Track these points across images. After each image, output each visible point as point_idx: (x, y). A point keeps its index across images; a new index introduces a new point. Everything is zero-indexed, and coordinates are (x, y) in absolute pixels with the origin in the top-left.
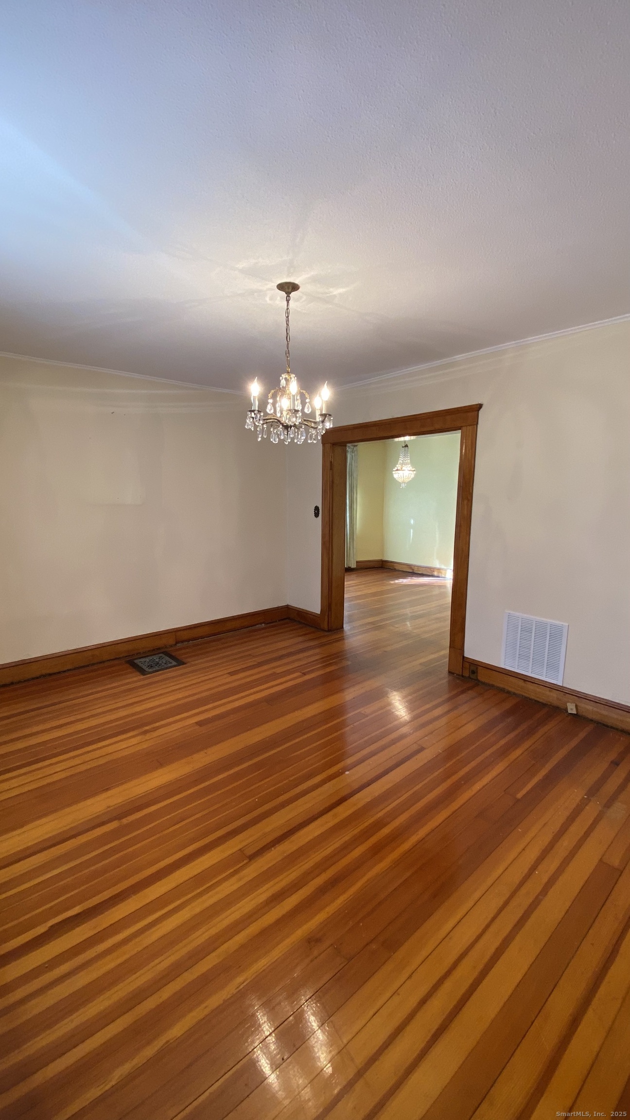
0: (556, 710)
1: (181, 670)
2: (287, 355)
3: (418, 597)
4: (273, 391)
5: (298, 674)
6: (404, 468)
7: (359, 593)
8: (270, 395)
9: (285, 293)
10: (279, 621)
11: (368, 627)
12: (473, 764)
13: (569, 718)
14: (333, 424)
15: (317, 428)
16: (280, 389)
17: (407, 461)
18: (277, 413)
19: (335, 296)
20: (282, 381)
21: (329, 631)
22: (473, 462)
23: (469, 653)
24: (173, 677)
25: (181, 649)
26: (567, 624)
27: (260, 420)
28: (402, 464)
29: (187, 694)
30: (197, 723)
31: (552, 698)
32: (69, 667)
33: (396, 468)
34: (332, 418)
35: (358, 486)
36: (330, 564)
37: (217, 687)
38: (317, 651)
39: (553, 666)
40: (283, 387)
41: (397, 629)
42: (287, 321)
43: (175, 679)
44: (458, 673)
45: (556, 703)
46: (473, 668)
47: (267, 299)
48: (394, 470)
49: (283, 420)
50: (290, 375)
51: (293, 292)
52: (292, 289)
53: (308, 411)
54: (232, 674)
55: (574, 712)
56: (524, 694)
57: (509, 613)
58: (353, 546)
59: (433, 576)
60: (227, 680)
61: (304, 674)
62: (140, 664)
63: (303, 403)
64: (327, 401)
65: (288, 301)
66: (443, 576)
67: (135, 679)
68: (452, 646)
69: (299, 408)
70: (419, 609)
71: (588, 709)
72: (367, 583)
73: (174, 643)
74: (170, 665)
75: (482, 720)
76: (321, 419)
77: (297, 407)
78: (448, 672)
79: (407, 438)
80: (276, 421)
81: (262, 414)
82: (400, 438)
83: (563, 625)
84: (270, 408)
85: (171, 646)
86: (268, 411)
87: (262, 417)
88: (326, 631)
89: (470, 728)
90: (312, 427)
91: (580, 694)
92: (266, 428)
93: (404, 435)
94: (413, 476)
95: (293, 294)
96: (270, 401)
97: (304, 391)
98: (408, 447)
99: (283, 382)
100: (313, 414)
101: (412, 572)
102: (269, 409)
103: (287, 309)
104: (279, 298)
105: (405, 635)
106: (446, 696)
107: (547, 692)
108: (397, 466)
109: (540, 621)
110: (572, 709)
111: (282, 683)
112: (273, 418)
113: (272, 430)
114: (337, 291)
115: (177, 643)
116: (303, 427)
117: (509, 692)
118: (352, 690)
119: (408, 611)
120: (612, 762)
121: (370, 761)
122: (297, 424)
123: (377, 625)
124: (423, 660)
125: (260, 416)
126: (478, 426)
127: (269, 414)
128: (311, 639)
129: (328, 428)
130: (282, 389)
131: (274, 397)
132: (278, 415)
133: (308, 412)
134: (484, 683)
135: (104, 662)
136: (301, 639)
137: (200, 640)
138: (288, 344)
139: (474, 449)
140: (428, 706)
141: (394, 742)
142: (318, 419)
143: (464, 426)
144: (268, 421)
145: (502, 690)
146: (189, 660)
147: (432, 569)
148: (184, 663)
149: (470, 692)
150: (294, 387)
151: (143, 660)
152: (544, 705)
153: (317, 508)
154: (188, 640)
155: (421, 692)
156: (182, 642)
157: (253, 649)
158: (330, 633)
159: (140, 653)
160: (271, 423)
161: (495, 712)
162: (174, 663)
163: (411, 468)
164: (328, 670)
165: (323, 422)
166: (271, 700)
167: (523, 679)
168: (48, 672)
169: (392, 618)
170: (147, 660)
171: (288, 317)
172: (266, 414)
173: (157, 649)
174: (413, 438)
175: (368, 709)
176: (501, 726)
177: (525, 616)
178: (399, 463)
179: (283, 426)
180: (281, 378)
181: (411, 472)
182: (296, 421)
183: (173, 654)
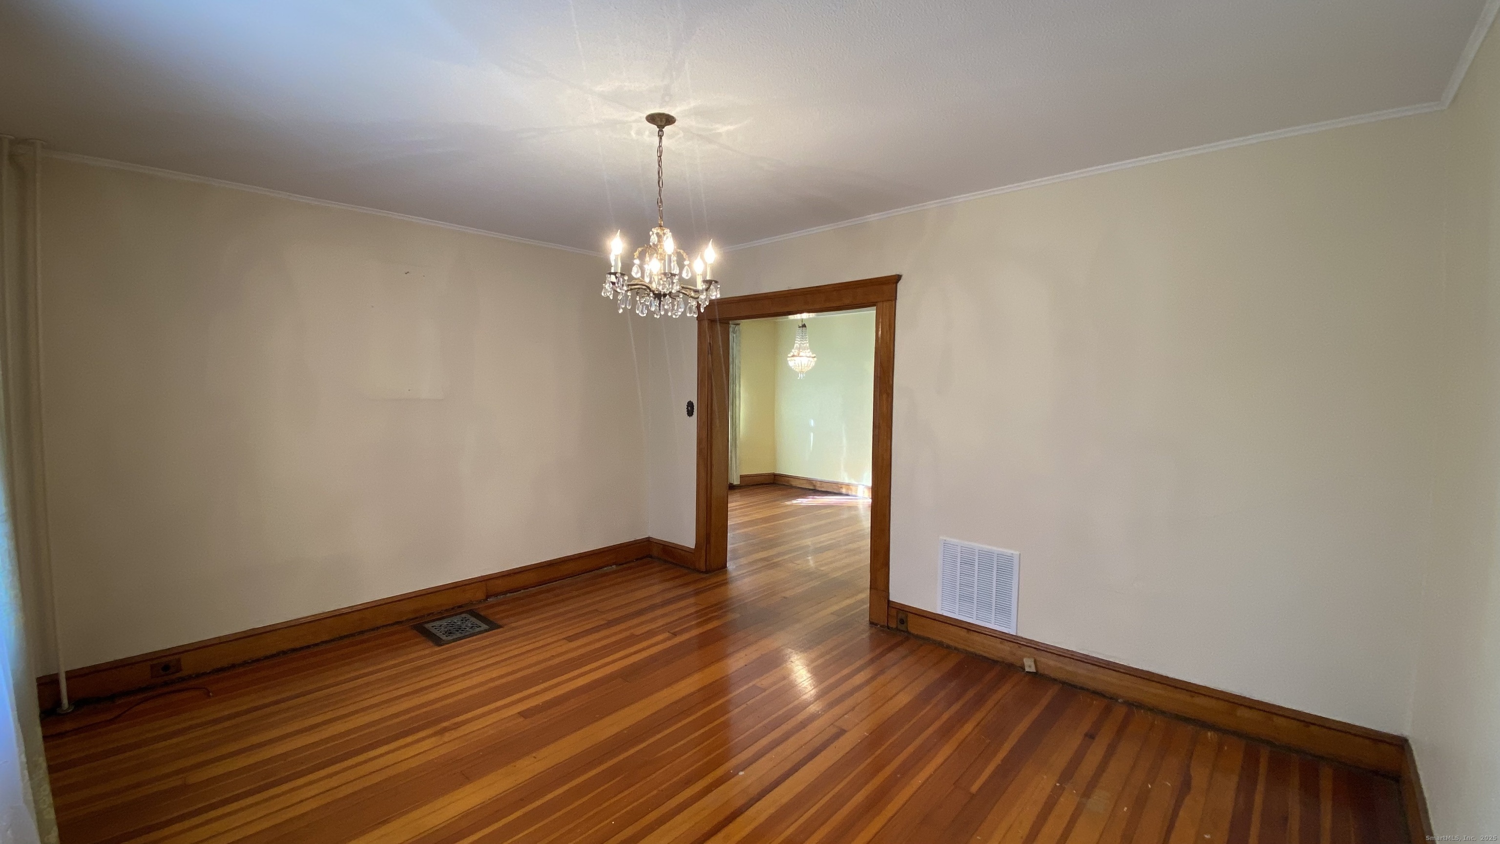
0: (1010, 669)
1: (495, 636)
2: (660, 204)
3: (823, 522)
4: (640, 249)
5: (667, 635)
6: (801, 354)
7: (746, 519)
8: (636, 254)
9: (656, 127)
10: (637, 560)
11: (760, 565)
12: (910, 749)
13: (1027, 679)
14: (721, 294)
15: (698, 298)
16: (650, 246)
17: (805, 345)
18: (646, 277)
19: (720, 134)
20: (652, 237)
21: (707, 572)
22: (892, 347)
23: (896, 596)
24: (484, 647)
25: (492, 606)
26: (1018, 553)
27: (623, 285)
28: (799, 349)
29: (504, 671)
30: (522, 714)
31: (1003, 651)
32: (325, 638)
33: (792, 354)
34: (719, 286)
35: (741, 376)
36: (709, 478)
37: (549, 659)
38: (692, 600)
39: (1003, 610)
40: (654, 244)
41: (799, 567)
42: (660, 161)
43: (488, 650)
44: (882, 624)
45: (1010, 659)
46: (901, 615)
47: (633, 133)
48: (789, 355)
49: (654, 286)
50: (663, 230)
51: (667, 127)
52: (666, 122)
53: (687, 276)
54: (570, 639)
55: (1033, 670)
56: (968, 649)
57: (945, 540)
58: (736, 454)
59: (840, 494)
60: (564, 649)
61: (675, 635)
62: (434, 631)
63: (681, 266)
64: (712, 264)
65: (661, 137)
66: (854, 493)
67: (425, 652)
68: (873, 587)
69: (676, 271)
70: (824, 538)
71: (1050, 664)
72: (754, 505)
73: (484, 598)
74: (478, 630)
75: (918, 687)
76: (704, 287)
77: (673, 270)
78: (868, 622)
79: (805, 316)
80: (644, 287)
81: (626, 278)
82: (795, 316)
83: (1012, 554)
84: (636, 271)
85: (480, 602)
86: (633, 274)
87: (626, 281)
88: (702, 572)
89: (903, 699)
90: (692, 297)
91: (1039, 646)
92: (631, 296)
93: (801, 312)
94: (813, 364)
95: (667, 129)
96: (637, 262)
97: (682, 251)
98: (805, 327)
99: (654, 239)
100: (693, 281)
101: (813, 489)
102: (635, 273)
103: (660, 146)
104: (647, 133)
105: (809, 575)
106: (868, 657)
107: (997, 643)
108: (793, 351)
109: (986, 550)
110: (1029, 666)
111: (644, 649)
112: (640, 283)
113: (638, 299)
114: (723, 129)
115: (488, 597)
116: (681, 296)
117: (948, 647)
118: (742, 654)
119: (808, 542)
120: (1086, 735)
121: (771, 755)
122: (673, 291)
123: (771, 562)
124: (835, 608)
125: (624, 280)
126: (897, 301)
127: (636, 279)
128: (682, 585)
129: (713, 298)
130: (653, 246)
131: (642, 257)
132: (647, 280)
133: (687, 278)
134: (917, 637)
135: (378, 628)
136: (668, 585)
137: (522, 591)
138: (660, 190)
139: (892, 330)
140: (846, 671)
141: (803, 725)
142: (700, 286)
143: (880, 302)
144: (633, 287)
145: (940, 644)
146: (505, 621)
147: (839, 485)
148: (500, 627)
149: (899, 649)
150: (669, 244)
151: (437, 623)
152: (995, 662)
153: (690, 405)
154: (505, 593)
155: (835, 653)
156: (496, 595)
157: (599, 601)
158: (707, 575)
159: (433, 613)
160: (636, 290)
161: (933, 675)
162: (484, 627)
163: (811, 353)
164: (710, 626)
165: (707, 290)
166: (629, 674)
167: (965, 629)
168: (292, 646)
169: (791, 551)
170: (444, 623)
171: (660, 156)
172: (631, 278)
173: (460, 607)
174: (812, 315)
175: (763, 681)
176: (942, 694)
177: (966, 543)
178: (795, 346)
179: (654, 294)
180: (651, 233)
181: (811, 359)
182: (672, 288)
183: (482, 613)
